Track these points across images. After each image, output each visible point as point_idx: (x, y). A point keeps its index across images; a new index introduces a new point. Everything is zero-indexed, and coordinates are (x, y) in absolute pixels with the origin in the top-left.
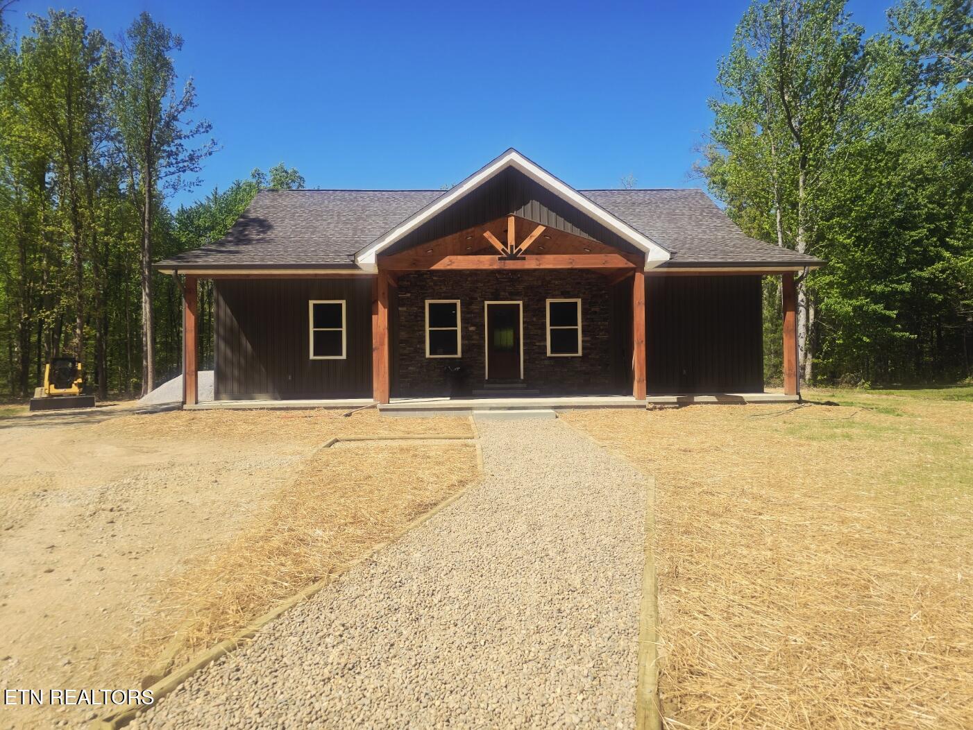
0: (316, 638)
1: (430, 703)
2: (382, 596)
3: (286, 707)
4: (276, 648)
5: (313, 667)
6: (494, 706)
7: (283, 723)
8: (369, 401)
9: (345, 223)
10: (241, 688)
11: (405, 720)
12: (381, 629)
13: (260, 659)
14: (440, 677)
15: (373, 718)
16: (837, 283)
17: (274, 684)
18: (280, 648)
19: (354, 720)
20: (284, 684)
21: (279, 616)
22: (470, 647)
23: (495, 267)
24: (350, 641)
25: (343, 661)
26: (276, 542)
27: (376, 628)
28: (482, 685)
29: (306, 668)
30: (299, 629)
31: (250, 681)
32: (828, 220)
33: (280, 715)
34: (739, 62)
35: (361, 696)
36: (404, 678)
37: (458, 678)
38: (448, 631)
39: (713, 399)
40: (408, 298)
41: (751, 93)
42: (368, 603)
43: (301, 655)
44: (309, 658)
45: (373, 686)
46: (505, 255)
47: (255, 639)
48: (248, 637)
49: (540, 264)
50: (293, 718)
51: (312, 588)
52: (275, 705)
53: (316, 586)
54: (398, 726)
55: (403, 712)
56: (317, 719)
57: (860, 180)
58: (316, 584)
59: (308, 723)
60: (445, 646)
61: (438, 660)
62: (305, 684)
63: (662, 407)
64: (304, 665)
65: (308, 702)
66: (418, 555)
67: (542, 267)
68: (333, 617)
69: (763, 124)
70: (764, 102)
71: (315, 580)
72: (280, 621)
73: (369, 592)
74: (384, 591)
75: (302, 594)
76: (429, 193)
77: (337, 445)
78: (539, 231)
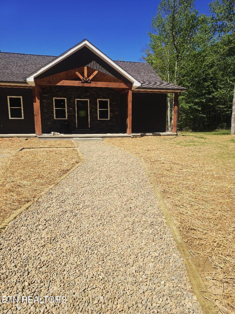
0: (34, 227)
1: (93, 252)
2: (58, 207)
3: (27, 261)
4: (17, 233)
5: (35, 240)
6: (120, 251)
7: (28, 270)
8: (34, 135)
9: (20, 66)
10: (3, 253)
11: (84, 261)
12: (62, 220)
13: (10, 238)
14: (93, 240)
15: (69, 262)
16: (185, 99)
17: (19, 250)
18: (19, 232)
19: (61, 264)
20: (24, 249)
21: (15, 218)
22: (102, 225)
23: (80, 85)
24: (50, 227)
25: (49, 236)
26: (8, 186)
27: (59, 220)
28: (112, 242)
29: (33, 241)
30: (25, 223)
31: (7, 250)
32: (183, 77)
33: (26, 266)
34: (159, 19)
35: (62, 252)
36: (78, 242)
37: (101, 240)
38: (90, 219)
39: (151, 134)
40: (46, 97)
41: (162, 31)
42: (53, 209)
43: (29, 235)
44: (33, 236)
45: (66, 247)
46: (84, 81)
47: (6, 229)
48: (3, 229)
49: (96, 85)
50: (32, 267)
51: (27, 205)
52: (22, 261)
53: (29, 204)
54: (82, 265)
55: (82, 258)
56: (44, 266)
57: (194, 64)
58: (29, 203)
59: (40, 268)
60: (91, 225)
61: (90, 232)
62: (34, 248)
63: (136, 137)
64: (31, 239)
65: (37, 258)
66: (68, 189)
67: (97, 86)
68: (39, 216)
69: (165, 43)
70: (166, 35)
71: (28, 202)
72: (16, 220)
73: (52, 205)
74: (59, 204)
75: (24, 208)
76: (52, 57)
77: (24, 150)
78: (96, 72)
